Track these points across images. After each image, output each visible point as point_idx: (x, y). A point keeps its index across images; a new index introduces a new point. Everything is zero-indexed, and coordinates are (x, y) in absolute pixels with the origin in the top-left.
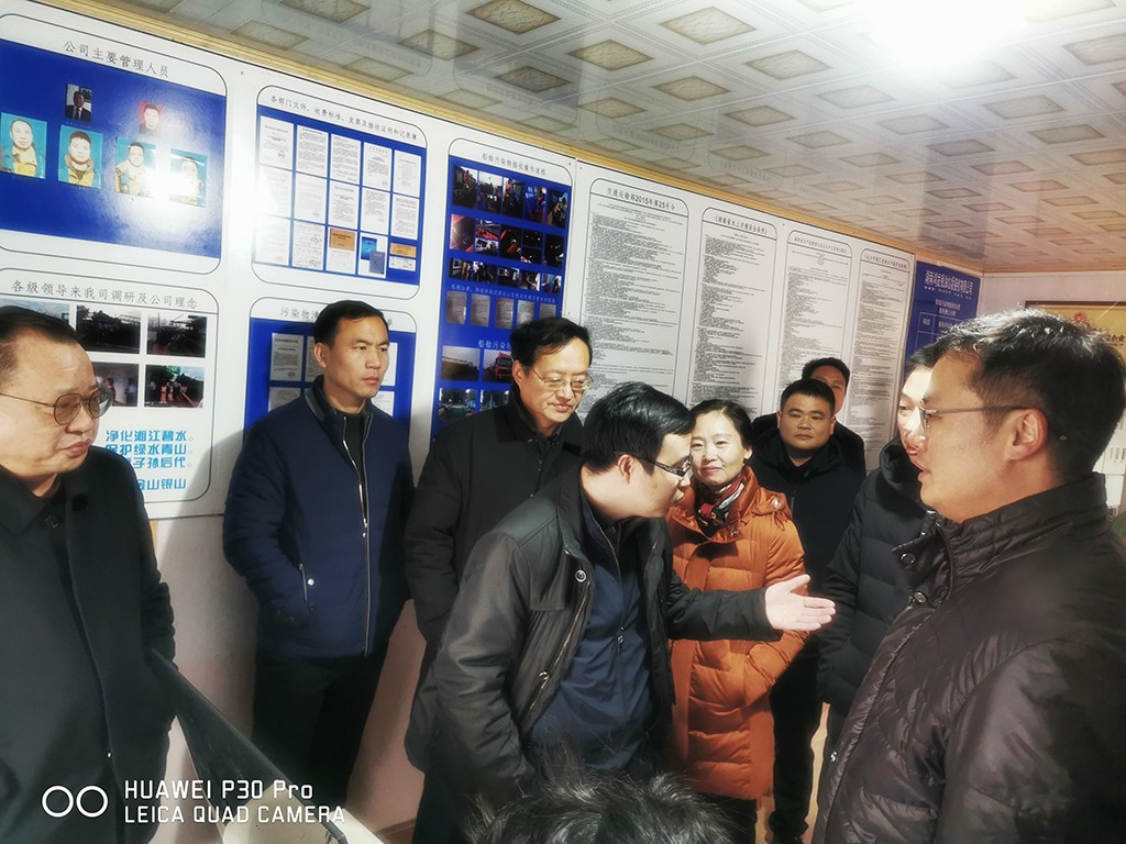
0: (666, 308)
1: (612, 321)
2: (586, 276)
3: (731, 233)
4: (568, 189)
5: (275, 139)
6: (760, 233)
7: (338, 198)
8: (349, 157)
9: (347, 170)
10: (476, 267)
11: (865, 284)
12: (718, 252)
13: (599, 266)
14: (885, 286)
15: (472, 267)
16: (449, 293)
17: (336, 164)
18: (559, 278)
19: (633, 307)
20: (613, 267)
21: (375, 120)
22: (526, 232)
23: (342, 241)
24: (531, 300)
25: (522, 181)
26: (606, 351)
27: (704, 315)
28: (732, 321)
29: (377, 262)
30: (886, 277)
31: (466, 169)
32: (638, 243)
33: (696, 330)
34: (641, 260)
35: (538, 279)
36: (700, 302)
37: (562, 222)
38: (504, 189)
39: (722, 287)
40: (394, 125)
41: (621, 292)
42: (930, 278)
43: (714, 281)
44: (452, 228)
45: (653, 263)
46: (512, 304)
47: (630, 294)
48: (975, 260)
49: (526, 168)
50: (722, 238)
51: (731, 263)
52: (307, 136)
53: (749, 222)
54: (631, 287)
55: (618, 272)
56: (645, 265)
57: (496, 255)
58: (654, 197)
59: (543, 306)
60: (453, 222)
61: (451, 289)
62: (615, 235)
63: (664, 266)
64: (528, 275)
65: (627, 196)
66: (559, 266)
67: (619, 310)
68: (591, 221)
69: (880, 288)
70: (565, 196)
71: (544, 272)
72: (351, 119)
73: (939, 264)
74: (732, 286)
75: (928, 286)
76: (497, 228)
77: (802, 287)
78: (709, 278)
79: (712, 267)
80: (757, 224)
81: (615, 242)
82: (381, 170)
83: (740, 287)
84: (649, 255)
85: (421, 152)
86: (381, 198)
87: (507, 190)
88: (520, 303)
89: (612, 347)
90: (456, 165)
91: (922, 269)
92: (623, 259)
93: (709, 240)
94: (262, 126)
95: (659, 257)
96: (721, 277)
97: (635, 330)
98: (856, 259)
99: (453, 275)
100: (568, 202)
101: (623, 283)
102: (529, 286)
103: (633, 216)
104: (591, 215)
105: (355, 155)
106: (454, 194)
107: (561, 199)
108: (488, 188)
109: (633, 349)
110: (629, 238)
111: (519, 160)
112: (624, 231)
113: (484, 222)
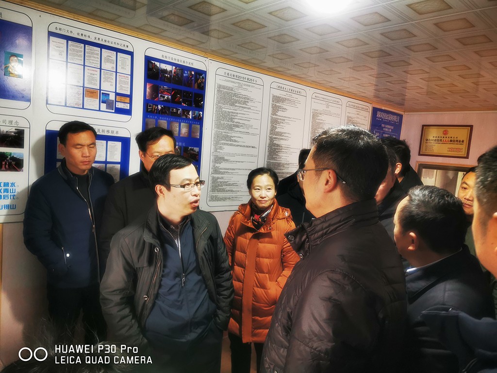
0: (253, 127)
1: (228, 133)
2: (214, 112)
3: (284, 93)
4: (205, 72)
5: (57, 47)
6: (299, 93)
7: (89, 74)
8: (95, 56)
9: (94, 62)
10: (159, 107)
11: (348, 117)
12: (278, 102)
13: (221, 108)
14: (357, 118)
15: (158, 108)
16: (147, 120)
17: (88, 58)
18: (201, 113)
19: (237, 126)
20: (227, 108)
21: (108, 39)
22: (184, 92)
23: (92, 94)
24: (188, 123)
25: (182, 68)
26: (224, 146)
27: (272, 130)
28: (285, 133)
29: (110, 105)
30: (358, 114)
31: (153, 62)
32: (240, 97)
33: (268, 137)
34: (241, 105)
35: (190, 113)
36: (270, 125)
37: (202, 87)
38: (173, 72)
39: (280, 118)
40: (117, 41)
41: (232, 119)
42: (379, 115)
43: (276, 115)
44: (147, 89)
45: (247, 106)
46: (178, 124)
47: (236, 120)
48: (399, 106)
49: (184, 62)
50: (280, 96)
51: (285, 106)
52: (73, 46)
53: (293, 89)
54: (236, 117)
55: (230, 111)
56: (243, 107)
57: (170, 102)
58: (247, 77)
59: (193, 126)
60: (148, 87)
61: (148, 118)
62: (228, 94)
63: (252, 108)
64: (186, 111)
65: (234, 76)
66: (201, 108)
67: (231, 128)
68: (216, 87)
69: (355, 119)
70: (203, 75)
71: (194, 110)
72: (95, 38)
73: (383, 108)
74: (285, 117)
75: (378, 118)
76: (170, 90)
77: (319, 118)
78: (274, 113)
79: (275, 109)
80: (297, 90)
81: (228, 97)
82: (111, 62)
83: (289, 118)
84: (245, 103)
85: (131, 54)
86: (111, 75)
87: (174, 72)
88: (182, 124)
89: (227, 144)
90: (148, 60)
91: (375, 111)
92: (232, 104)
93: (274, 96)
94: (51, 41)
95: (250, 104)
96: (280, 113)
97: (238, 137)
98: (344, 106)
99: (148, 111)
100: (205, 78)
101: (233, 116)
102: (186, 116)
103: (237, 85)
104: (216, 84)
105: (97, 54)
106: (148, 74)
107: (201, 77)
108: (165, 71)
109: (237, 146)
110: (235, 95)
111: (180, 58)
112: (232, 92)
113: (163, 87)
